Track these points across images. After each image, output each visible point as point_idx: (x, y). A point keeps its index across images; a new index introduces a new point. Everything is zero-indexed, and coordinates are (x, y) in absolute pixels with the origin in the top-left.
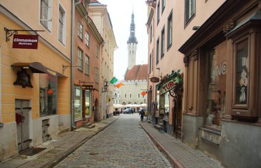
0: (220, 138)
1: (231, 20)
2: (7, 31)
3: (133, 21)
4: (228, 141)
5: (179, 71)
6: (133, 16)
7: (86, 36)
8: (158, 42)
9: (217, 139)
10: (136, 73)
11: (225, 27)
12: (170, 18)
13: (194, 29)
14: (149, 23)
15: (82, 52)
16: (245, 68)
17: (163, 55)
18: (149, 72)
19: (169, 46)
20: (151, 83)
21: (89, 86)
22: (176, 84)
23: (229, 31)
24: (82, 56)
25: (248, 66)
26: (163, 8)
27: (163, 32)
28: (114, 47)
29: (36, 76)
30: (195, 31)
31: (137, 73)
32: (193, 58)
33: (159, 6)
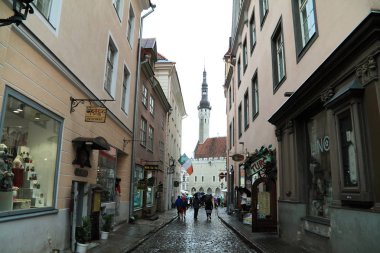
0: (330, 229)
1: (329, 87)
2: (73, 100)
3: (205, 80)
4: (340, 232)
5: (270, 146)
6: (205, 73)
7: (151, 102)
8: (240, 108)
9: (327, 231)
10: (209, 148)
11: (324, 95)
12: (255, 80)
13: (287, 95)
14: (227, 85)
15: (146, 122)
16: (350, 143)
17: (247, 127)
18: (228, 148)
19: (255, 116)
20: (232, 162)
21: (154, 166)
22: (268, 162)
23: (327, 100)
24: (146, 127)
25: (353, 141)
26: (245, 67)
27: (246, 96)
28: (183, 115)
29: (96, 153)
30: (288, 98)
31: (211, 149)
32: (287, 131)
33: (239, 63)
